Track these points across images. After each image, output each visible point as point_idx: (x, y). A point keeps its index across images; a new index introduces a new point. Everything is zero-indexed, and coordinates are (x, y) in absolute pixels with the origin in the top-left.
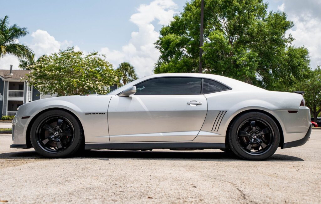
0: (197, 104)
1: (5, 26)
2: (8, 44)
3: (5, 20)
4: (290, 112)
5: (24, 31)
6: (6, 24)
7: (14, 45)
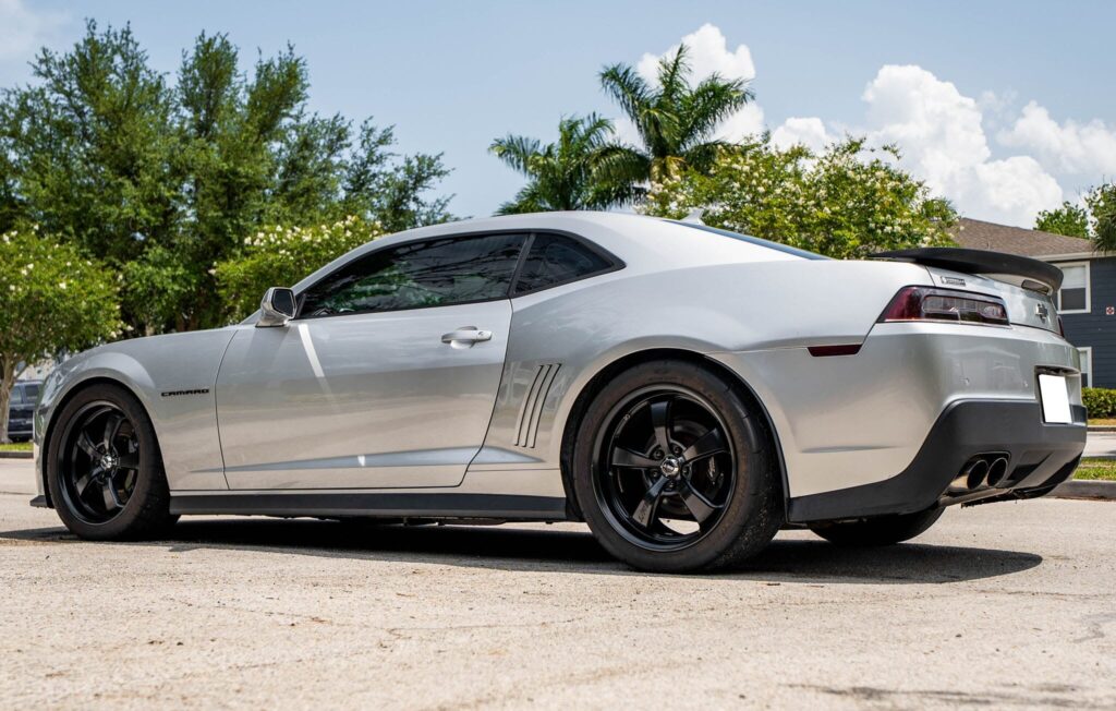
0: (473, 342)
1: (678, 84)
2: (689, 146)
3: (677, 61)
4: (817, 352)
5: (737, 91)
6: (682, 75)
7: (706, 145)
